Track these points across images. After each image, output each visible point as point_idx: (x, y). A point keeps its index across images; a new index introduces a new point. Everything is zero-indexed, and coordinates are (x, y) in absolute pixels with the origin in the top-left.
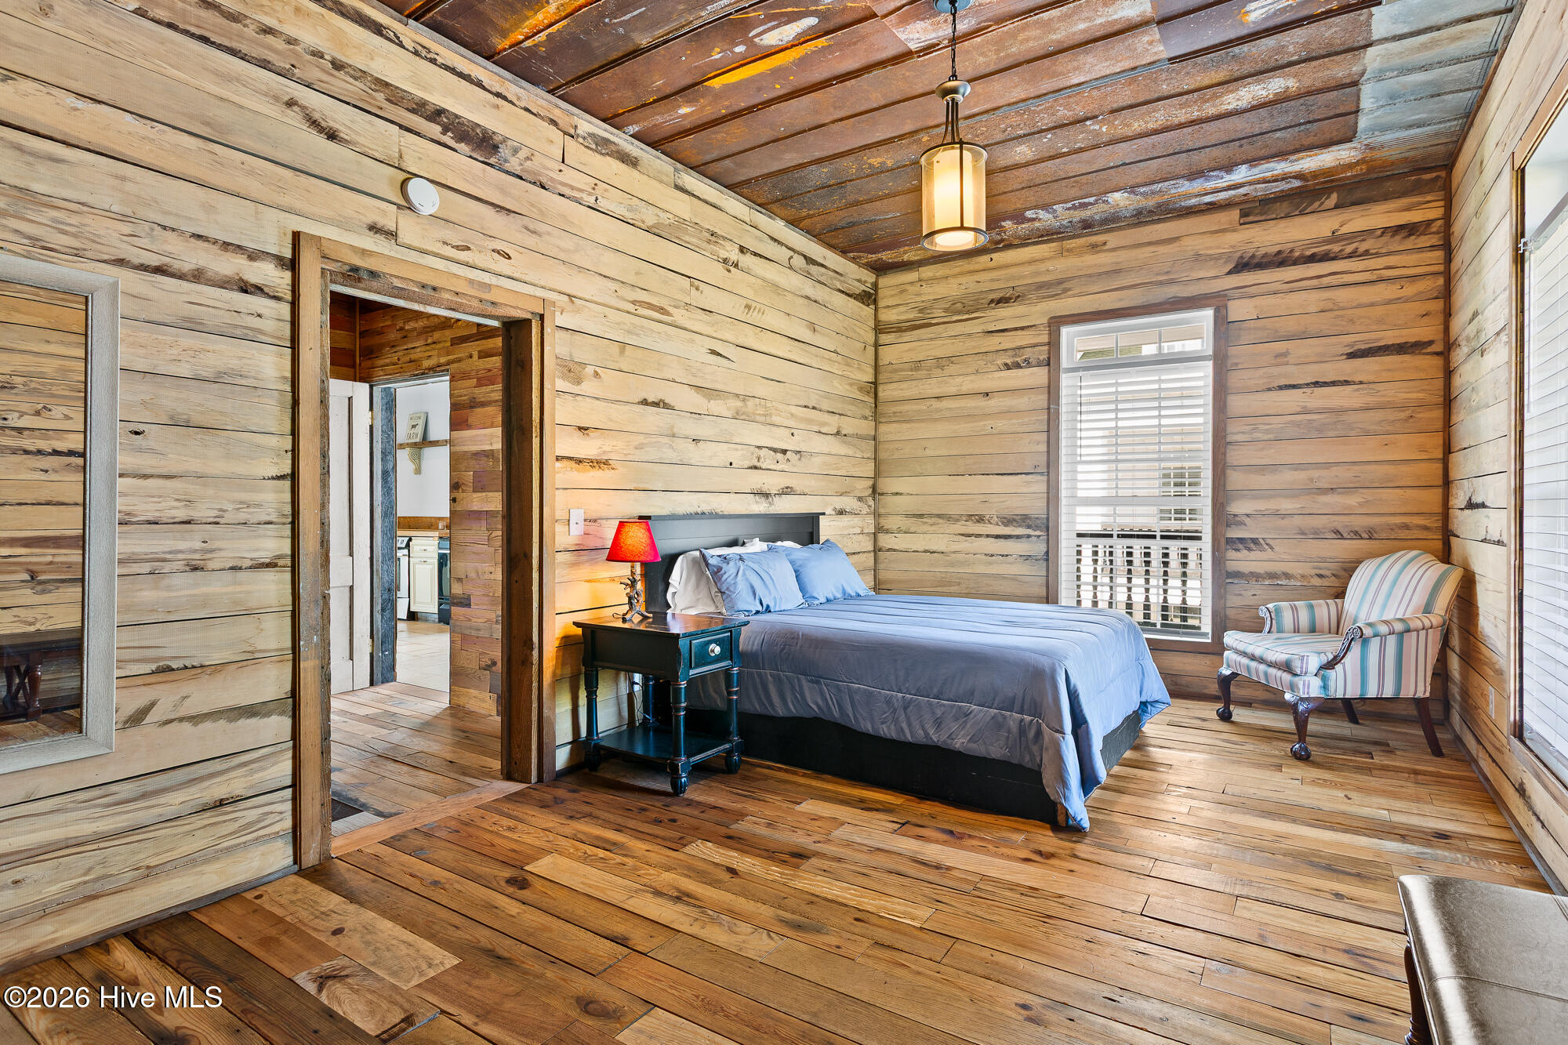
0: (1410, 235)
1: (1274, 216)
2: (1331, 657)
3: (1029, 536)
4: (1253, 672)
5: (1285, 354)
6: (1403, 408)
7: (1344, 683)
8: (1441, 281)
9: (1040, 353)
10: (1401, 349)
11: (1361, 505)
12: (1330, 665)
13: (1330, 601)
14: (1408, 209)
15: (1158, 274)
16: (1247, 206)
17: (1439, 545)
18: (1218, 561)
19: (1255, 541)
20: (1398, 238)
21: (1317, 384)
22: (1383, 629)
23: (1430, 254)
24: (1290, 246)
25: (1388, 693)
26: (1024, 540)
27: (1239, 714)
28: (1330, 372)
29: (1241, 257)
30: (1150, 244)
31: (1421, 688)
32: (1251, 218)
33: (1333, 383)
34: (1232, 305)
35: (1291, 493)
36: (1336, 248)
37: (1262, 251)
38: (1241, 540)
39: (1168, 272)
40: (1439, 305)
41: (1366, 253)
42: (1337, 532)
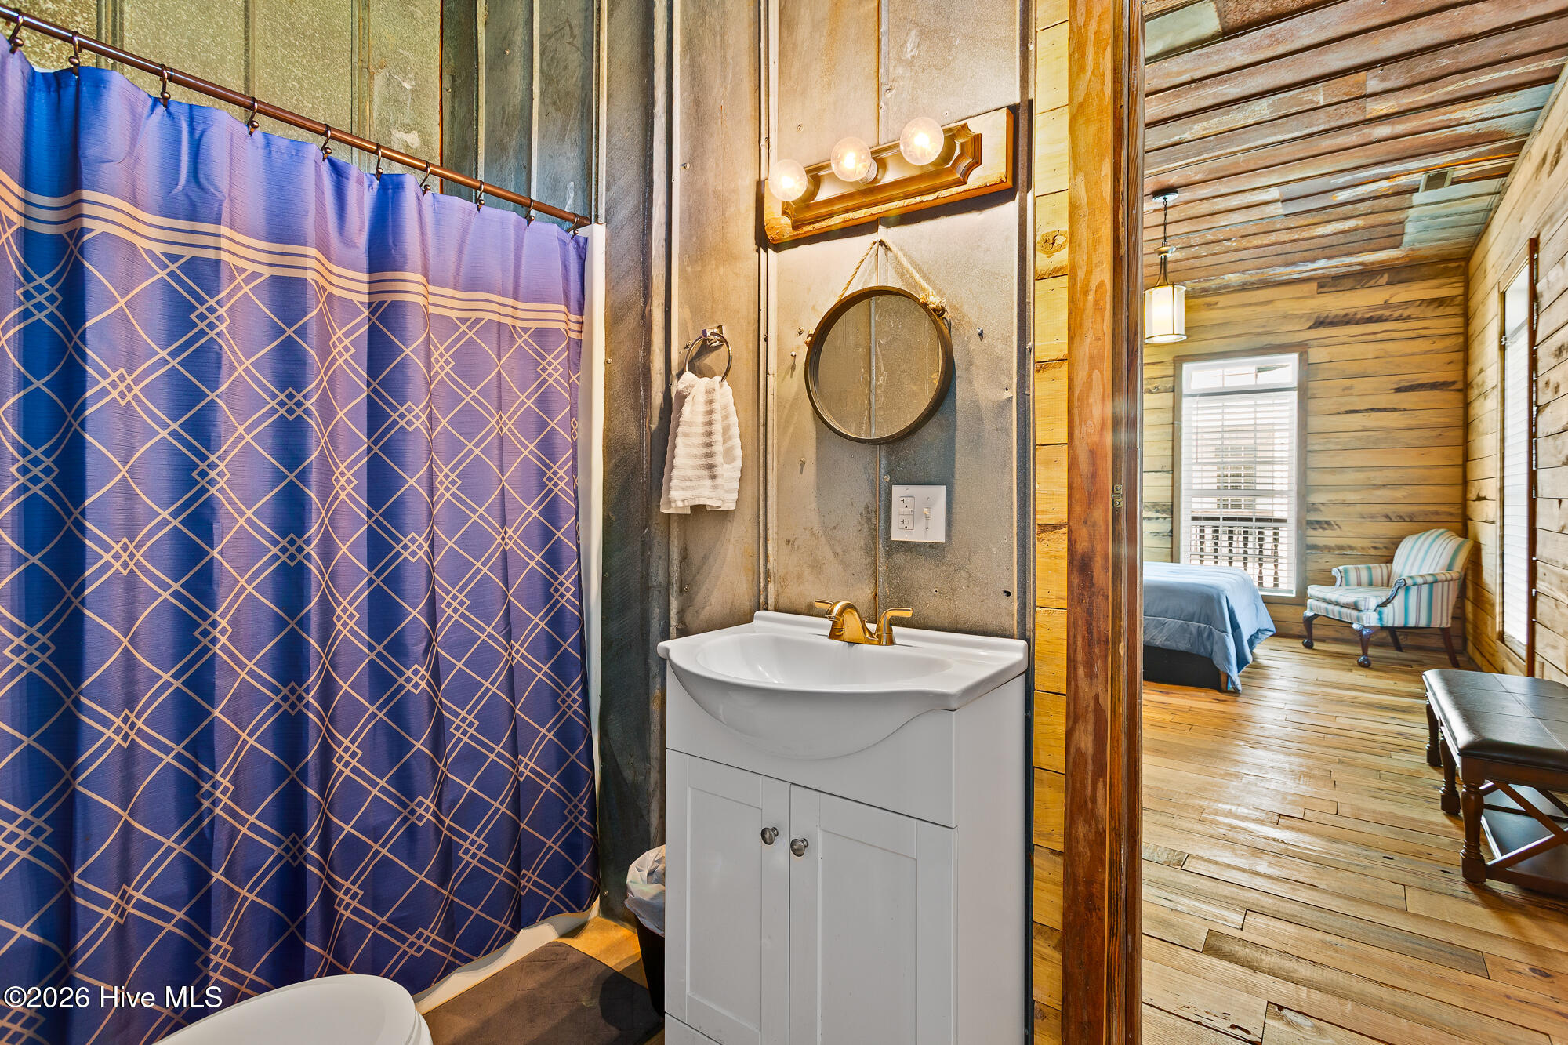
0: (1440, 306)
1: (1342, 288)
2: (1384, 600)
3: (1157, 518)
4: (1330, 612)
5: (1350, 388)
6: (1433, 428)
7: (1393, 617)
8: (1461, 339)
9: (1167, 382)
10: (1433, 386)
11: (1405, 497)
12: (1384, 604)
13: (1383, 565)
14: (1439, 287)
15: (1257, 327)
16: (1323, 280)
17: (1459, 526)
18: (1301, 538)
19: (1328, 523)
20: (1432, 307)
21: (1373, 410)
22: (1420, 580)
23: (1453, 320)
24: (1354, 310)
25: (1423, 624)
26: (1154, 520)
27: (1317, 645)
28: (1382, 401)
29: (1319, 317)
30: (1250, 305)
31: (1445, 621)
32: (1325, 290)
33: (1385, 410)
34: (1311, 351)
35: (1354, 488)
36: (1387, 313)
37: (1333, 313)
38: (1318, 522)
39: (1264, 326)
40: (1460, 356)
41: (1409, 317)
42: (1387, 516)
